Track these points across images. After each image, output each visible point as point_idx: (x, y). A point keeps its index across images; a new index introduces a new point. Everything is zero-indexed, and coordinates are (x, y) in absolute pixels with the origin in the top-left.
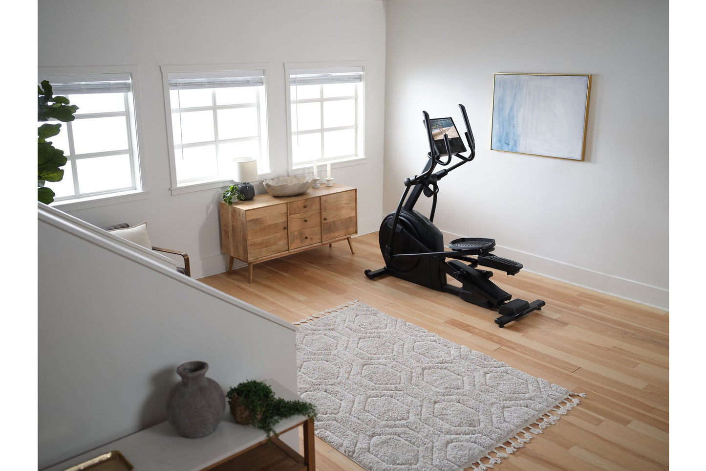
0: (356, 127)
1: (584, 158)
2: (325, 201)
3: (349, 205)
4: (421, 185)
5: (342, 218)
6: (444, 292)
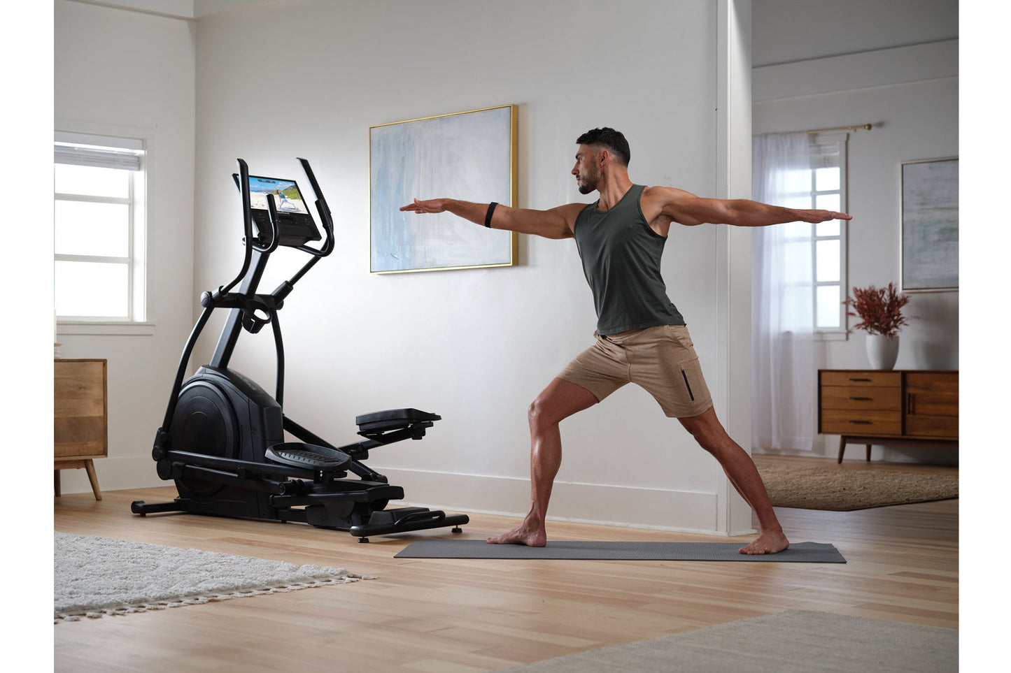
0: (132, 262)
3: (88, 391)
4: (237, 310)
5: (71, 415)
6: (284, 522)
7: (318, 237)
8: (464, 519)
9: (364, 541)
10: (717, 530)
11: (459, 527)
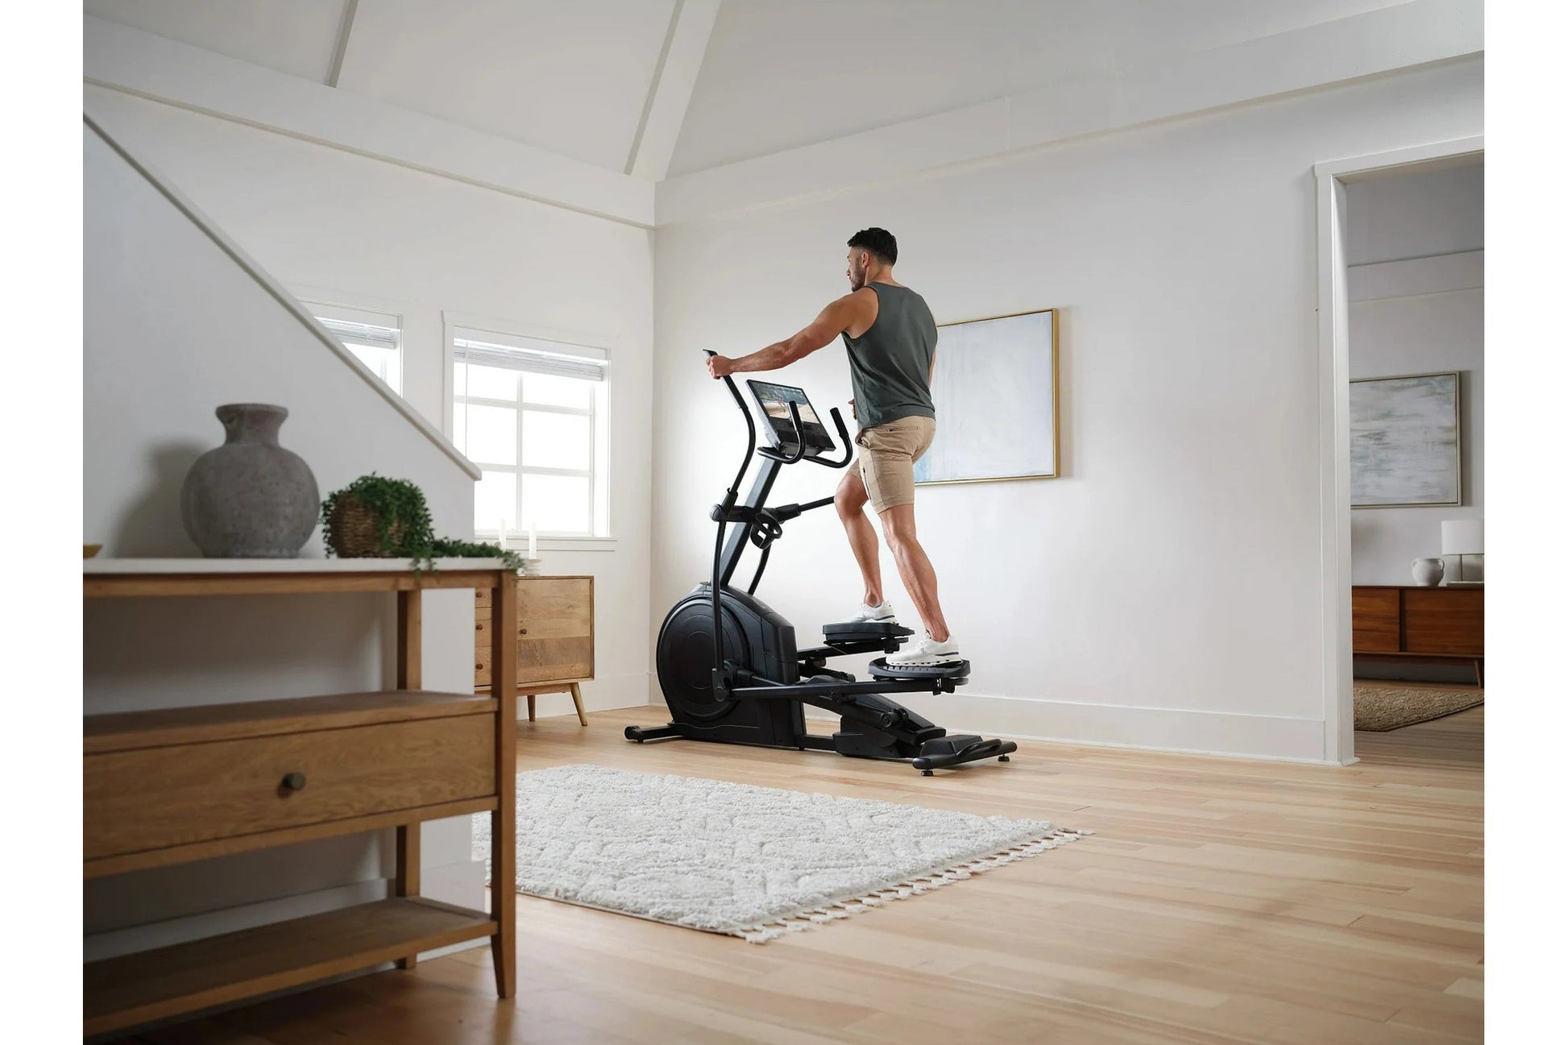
0: (592, 476)
1: (1061, 469)
2: (523, 591)
3: (576, 611)
4: (743, 525)
5: (561, 636)
6: (802, 749)
7: (831, 447)
8: (1012, 747)
9: (928, 774)
10: (1325, 759)
11: (1006, 755)
